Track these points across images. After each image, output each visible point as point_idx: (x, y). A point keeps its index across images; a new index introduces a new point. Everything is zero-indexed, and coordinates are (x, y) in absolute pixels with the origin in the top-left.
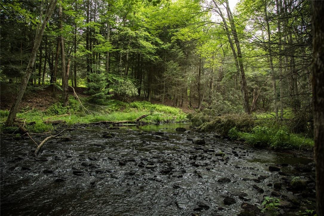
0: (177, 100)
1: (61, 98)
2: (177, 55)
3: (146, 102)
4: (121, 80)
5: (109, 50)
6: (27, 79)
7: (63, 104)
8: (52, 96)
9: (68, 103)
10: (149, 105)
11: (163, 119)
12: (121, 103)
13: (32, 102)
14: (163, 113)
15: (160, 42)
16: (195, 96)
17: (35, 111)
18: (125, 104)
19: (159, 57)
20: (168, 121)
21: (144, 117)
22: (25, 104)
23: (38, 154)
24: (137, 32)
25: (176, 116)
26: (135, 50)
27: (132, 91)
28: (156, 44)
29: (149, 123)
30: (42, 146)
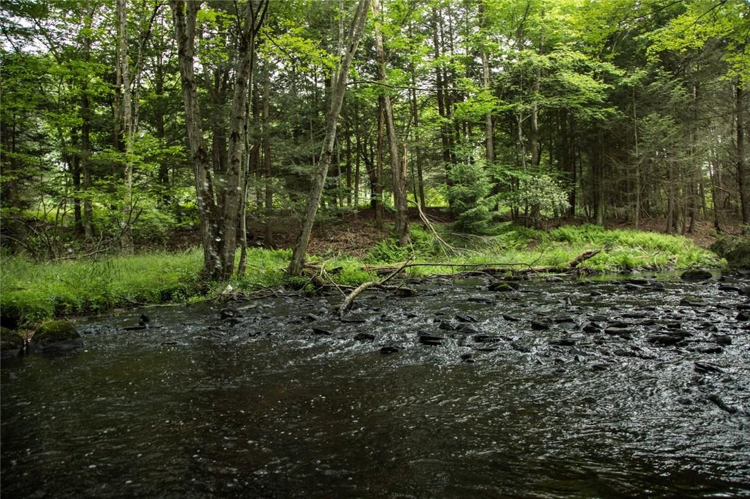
0: (675, 217)
1: (395, 229)
2: (665, 96)
3: (592, 226)
4: (524, 176)
5: (490, 110)
6: (323, 177)
7: (398, 240)
8: (375, 227)
9: (409, 239)
10: (600, 234)
11: (642, 263)
12: (530, 233)
13: (337, 241)
14: (641, 250)
15: (618, 72)
16: (729, 203)
17: (344, 258)
18: (538, 233)
19: (617, 110)
20: (654, 266)
21: (587, 256)
22: (325, 246)
23: (346, 311)
24: (553, 55)
25: (677, 256)
26: (555, 101)
27: (552, 199)
28: (607, 77)
29: (604, 271)
30: (354, 298)
